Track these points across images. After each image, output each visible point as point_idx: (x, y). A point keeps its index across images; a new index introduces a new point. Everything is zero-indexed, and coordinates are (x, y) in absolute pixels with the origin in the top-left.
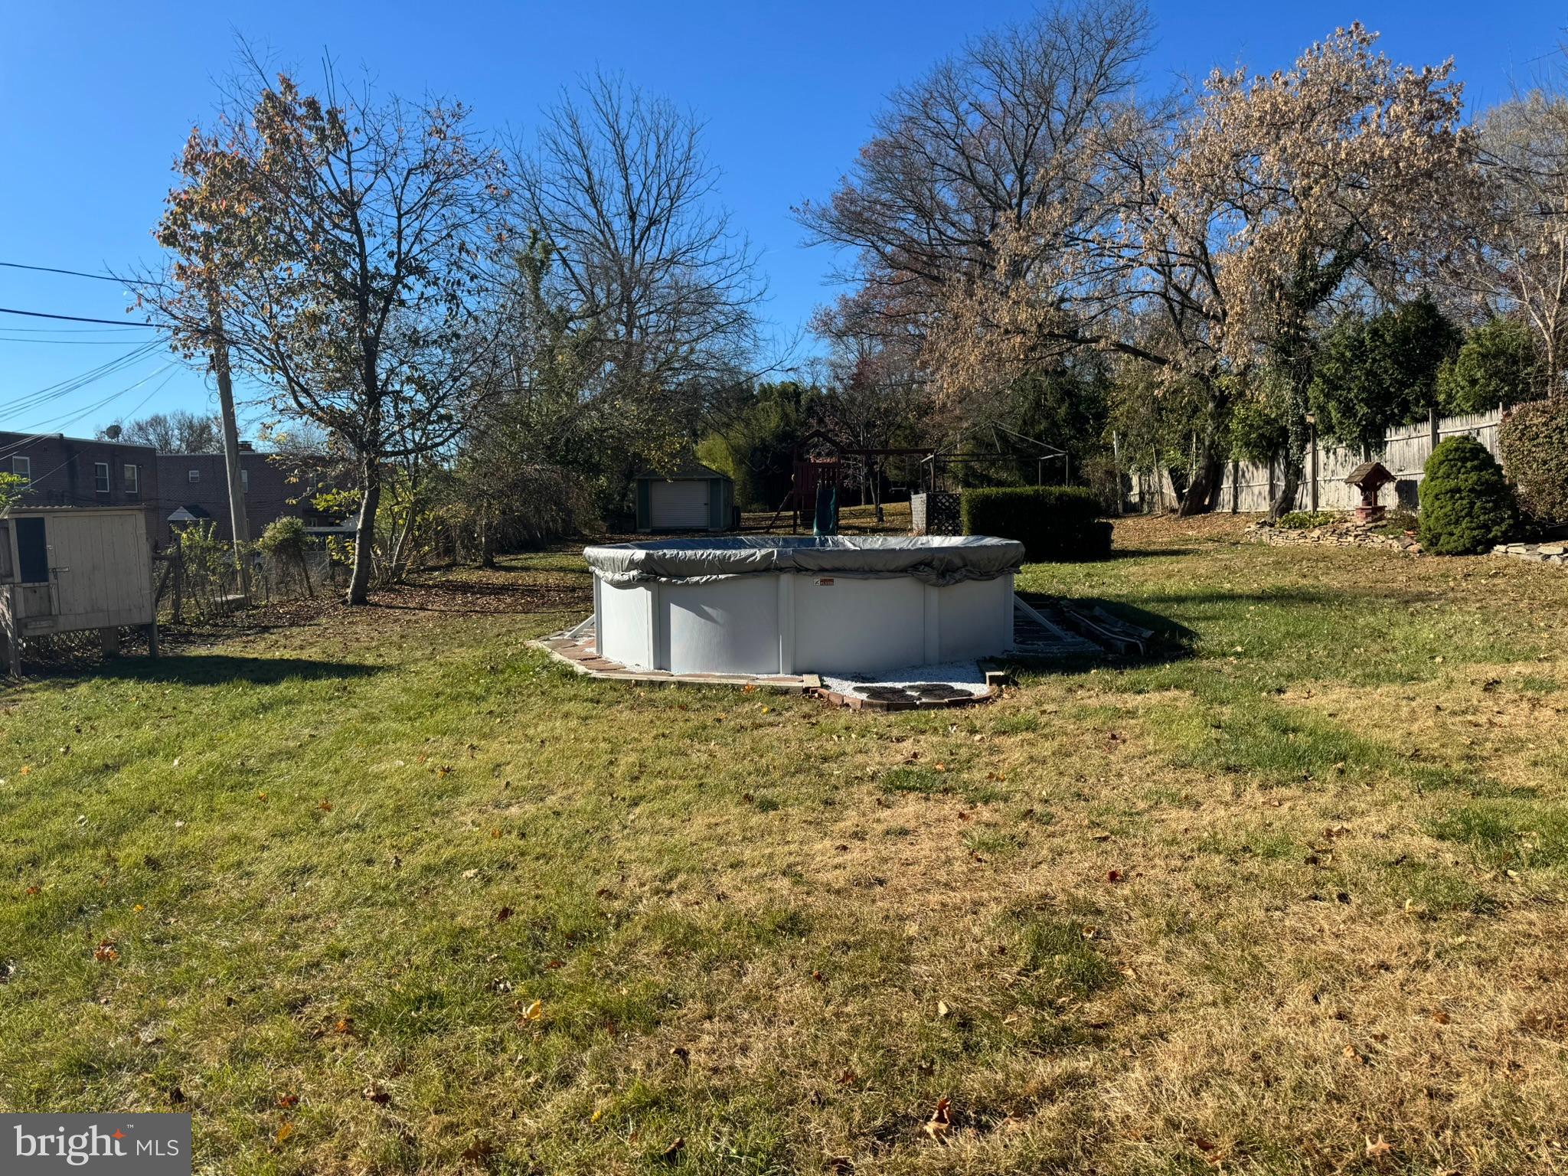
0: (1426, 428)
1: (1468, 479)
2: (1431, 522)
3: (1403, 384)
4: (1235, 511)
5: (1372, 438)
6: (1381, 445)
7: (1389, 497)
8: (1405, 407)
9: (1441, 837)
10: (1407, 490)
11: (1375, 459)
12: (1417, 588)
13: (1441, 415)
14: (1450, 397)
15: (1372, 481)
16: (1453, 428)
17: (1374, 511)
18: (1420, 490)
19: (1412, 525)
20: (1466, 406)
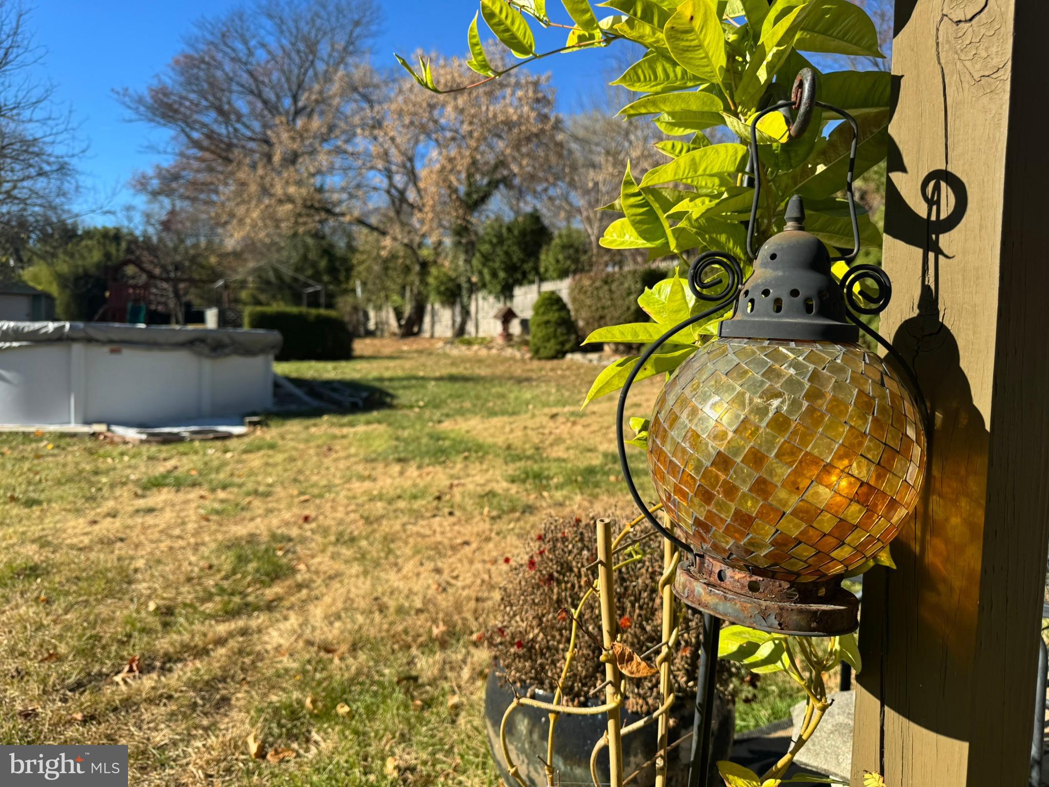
0: (535, 287)
1: (553, 316)
2: (536, 340)
3: (523, 261)
4: (432, 336)
5: (507, 292)
6: (511, 297)
7: (515, 328)
8: (524, 274)
9: (513, 481)
10: (524, 323)
11: (509, 304)
13: (542, 279)
14: (547, 270)
15: (508, 316)
16: (548, 287)
17: (508, 336)
18: (530, 323)
19: (526, 343)
20: (555, 275)
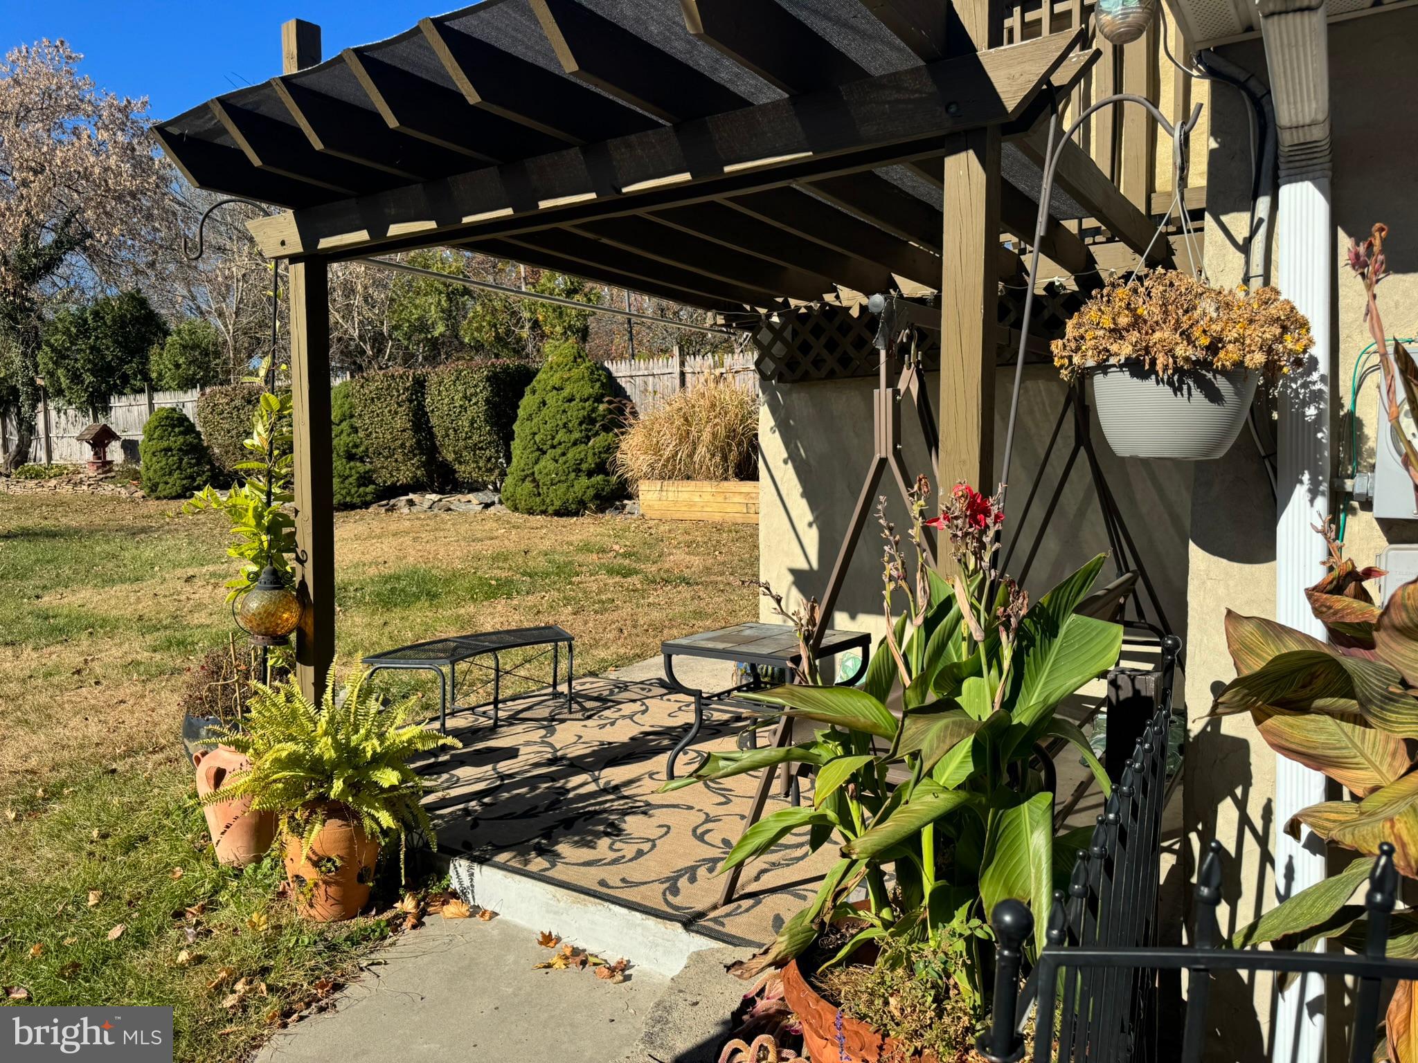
0: (143, 399)
1: (177, 441)
2: (151, 474)
3: (122, 361)
5: (98, 402)
6: (107, 409)
7: (115, 453)
8: (125, 379)
10: (130, 447)
11: (102, 421)
12: (141, 523)
13: (154, 389)
14: (161, 376)
15: (101, 439)
16: (165, 400)
17: (105, 465)
18: (141, 448)
19: (136, 476)
20: (174, 384)
